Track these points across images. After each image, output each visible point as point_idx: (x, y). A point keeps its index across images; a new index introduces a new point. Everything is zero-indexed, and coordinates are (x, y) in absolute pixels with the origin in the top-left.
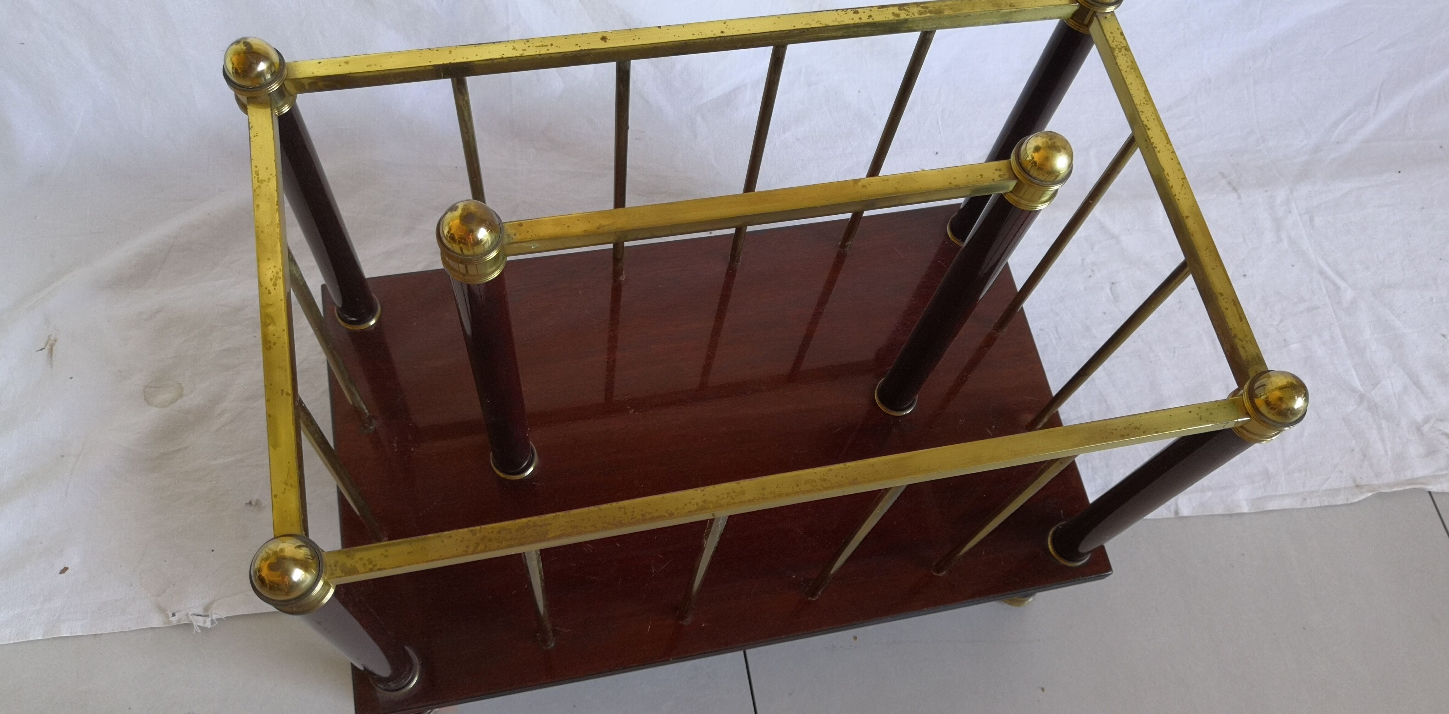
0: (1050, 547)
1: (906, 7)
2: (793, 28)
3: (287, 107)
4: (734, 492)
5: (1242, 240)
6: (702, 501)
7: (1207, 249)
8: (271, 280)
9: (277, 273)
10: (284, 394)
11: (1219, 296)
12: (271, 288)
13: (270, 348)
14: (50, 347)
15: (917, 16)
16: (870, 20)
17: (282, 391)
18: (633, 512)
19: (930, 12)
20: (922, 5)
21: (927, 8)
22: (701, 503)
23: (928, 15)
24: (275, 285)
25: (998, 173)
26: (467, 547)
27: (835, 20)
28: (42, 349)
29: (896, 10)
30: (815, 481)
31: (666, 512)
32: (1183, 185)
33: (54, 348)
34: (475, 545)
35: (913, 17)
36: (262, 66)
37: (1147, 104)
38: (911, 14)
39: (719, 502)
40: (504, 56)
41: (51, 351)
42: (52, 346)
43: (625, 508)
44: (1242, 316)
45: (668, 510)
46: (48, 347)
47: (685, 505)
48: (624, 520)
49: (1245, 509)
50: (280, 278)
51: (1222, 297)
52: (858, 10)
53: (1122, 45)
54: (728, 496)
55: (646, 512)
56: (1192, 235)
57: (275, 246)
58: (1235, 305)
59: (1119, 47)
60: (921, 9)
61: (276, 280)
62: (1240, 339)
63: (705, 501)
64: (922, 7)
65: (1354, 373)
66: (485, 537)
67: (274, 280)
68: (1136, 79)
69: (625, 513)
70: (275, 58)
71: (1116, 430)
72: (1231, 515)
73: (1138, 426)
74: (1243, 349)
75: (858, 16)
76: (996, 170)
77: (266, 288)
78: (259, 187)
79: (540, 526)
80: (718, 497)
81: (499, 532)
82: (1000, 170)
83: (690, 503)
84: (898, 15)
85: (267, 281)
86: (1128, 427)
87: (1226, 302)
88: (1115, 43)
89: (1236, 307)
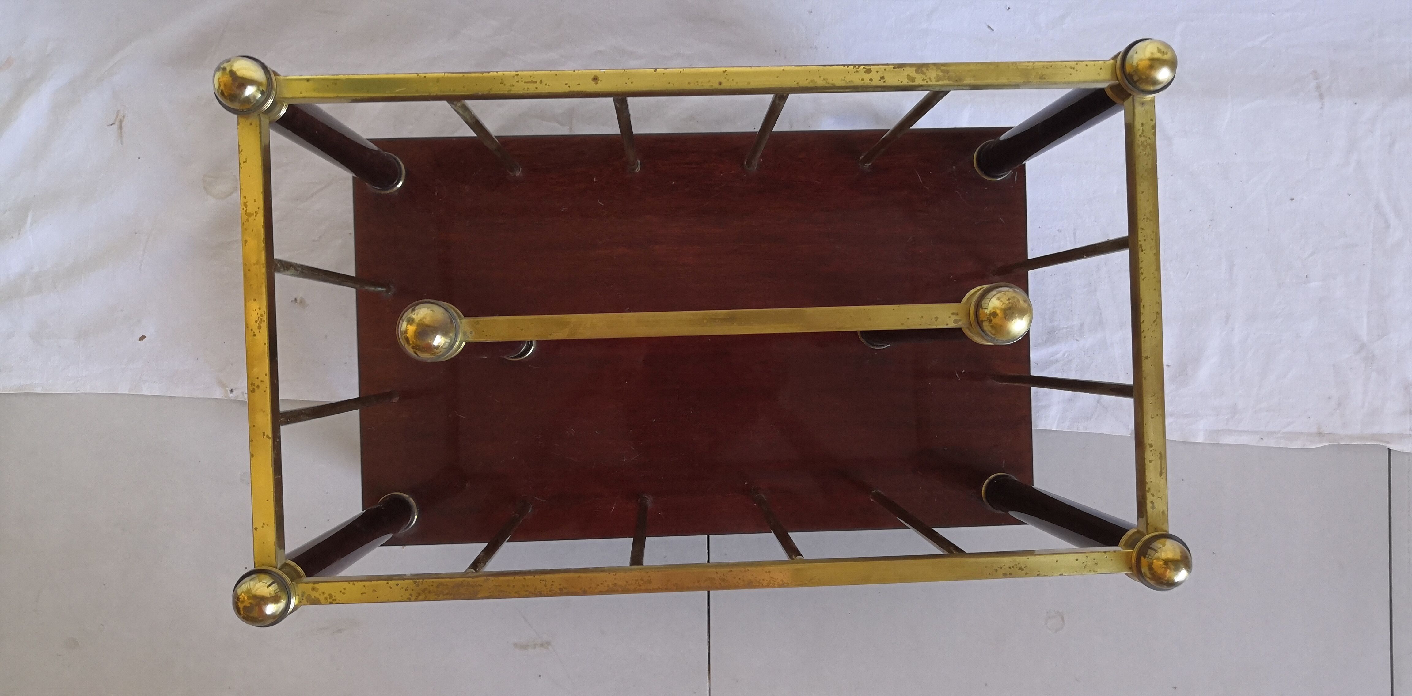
1: (924, 70)
2: (796, 86)
4: (642, 580)
8: (256, 322)
9: (262, 315)
10: (265, 437)
11: (1148, 446)
12: (256, 331)
13: (253, 391)
15: (933, 82)
16: (882, 83)
17: (264, 433)
18: (552, 585)
19: (950, 78)
20: (943, 68)
21: (948, 72)
22: (611, 586)
23: (947, 82)
24: (259, 327)
27: (843, 79)
28: (112, 124)
29: (911, 72)
32: (1155, 321)
33: (123, 124)
35: (929, 83)
36: (250, 90)
38: (928, 80)
41: (120, 127)
42: (121, 122)
44: (1163, 471)
46: (117, 123)
47: (598, 585)
48: (544, 591)
50: (264, 321)
51: (1151, 449)
52: (872, 68)
53: (1149, 141)
54: (636, 583)
55: (563, 587)
56: (1145, 379)
57: (261, 287)
58: (1161, 458)
59: (1145, 143)
60: (941, 74)
61: (260, 323)
62: (1152, 494)
63: (615, 585)
64: (942, 71)
66: (425, 589)
67: (258, 322)
69: (545, 586)
71: (1001, 568)
73: (1023, 567)
74: (1151, 505)
77: (252, 330)
78: (248, 221)
80: (627, 582)
81: (438, 587)
83: (602, 584)
85: (254, 326)
86: (1013, 567)
87: (1152, 455)
88: (1143, 139)
89: (1161, 462)
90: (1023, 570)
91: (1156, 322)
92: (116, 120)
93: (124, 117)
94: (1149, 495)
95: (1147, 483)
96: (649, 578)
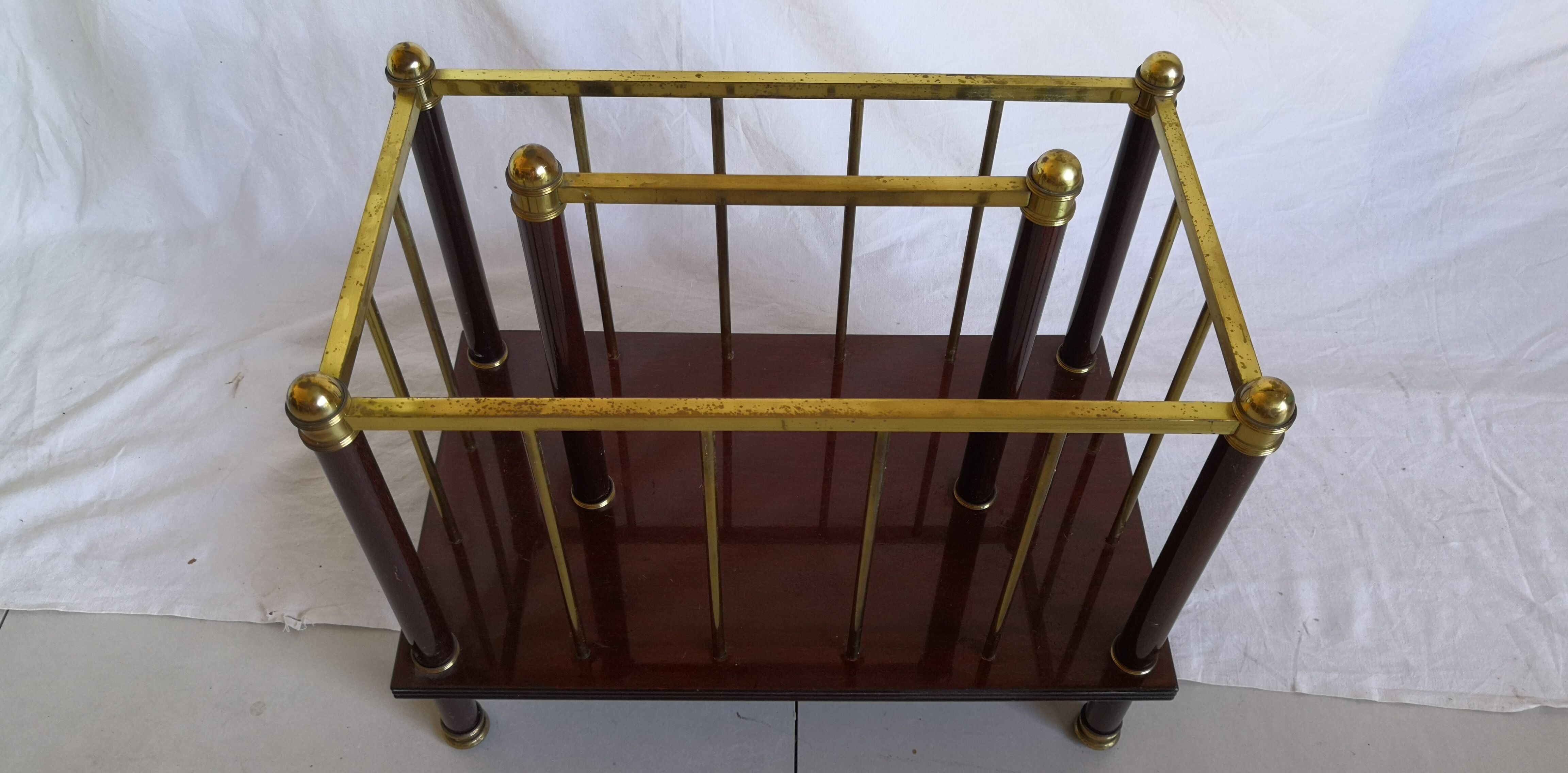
0: (1113, 656)
1: (973, 77)
2: (866, 83)
3: (430, 105)
4: (713, 405)
6: (683, 408)
7: (1222, 282)
8: (375, 207)
9: (382, 203)
10: (358, 284)
11: (1226, 319)
12: (373, 213)
13: (358, 253)
14: (237, 383)
15: (981, 83)
16: (937, 83)
17: (358, 282)
18: (620, 407)
19: (994, 82)
20: (988, 77)
21: (993, 79)
22: (681, 409)
23: (992, 84)
24: (377, 211)
25: (1012, 184)
26: (470, 411)
28: (230, 383)
29: (963, 78)
30: (789, 408)
31: (648, 411)
32: (1209, 230)
33: (240, 383)
34: (477, 411)
35: (977, 84)
36: (415, 65)
37: (1188, 167)
38: (976, 82)
39: (698, 410)
40: (612, 80)
41: (237, 385)
42: (239, 381)
43: (613, 403)
44: (1247, 339)
45: (650, 410)
46: (235, 382)
47: (667, 408)
48: (610, 411)
49: (1376, 698)
50: (382, 207)
51: (1230, 323)
52: (928, 75)
53: (1174, 122)
54: (707, 408)
55: (631, 409)
56: (1210, 270)
57: (386, 186)
58: (1242, 328)
59: (1170, 122)
60: (987, 80)
61: (379, 208)
62: (1240, 356)
63: (685, 408)
64: (988, 78)
65: (1525, 581)
66: (487, 406)
67: (377, 208)
68: (1182, 148)
70: (427, 63)
71: (1093, 409)
72: (1358, 701)
73: (1117, 410)
75: (927, 79)
76: (1011, 182)
77: (369, 213)
78: (388, 146)
79: (536, 405)
80: (698, 406)
81: (500, 404)
82: (1015, 183)
83: (672, 407)
84: (964, 82)
85: (371, 209)
86: (1106, 410)
87: (1232, 326)
88: (1167, 120)
89: (1243, 332)
90: (1117, 412)
92: (235, 379)
93: (243, 377)
94: (1237, 357)
95: (1233, 348)
96: (721, 405)
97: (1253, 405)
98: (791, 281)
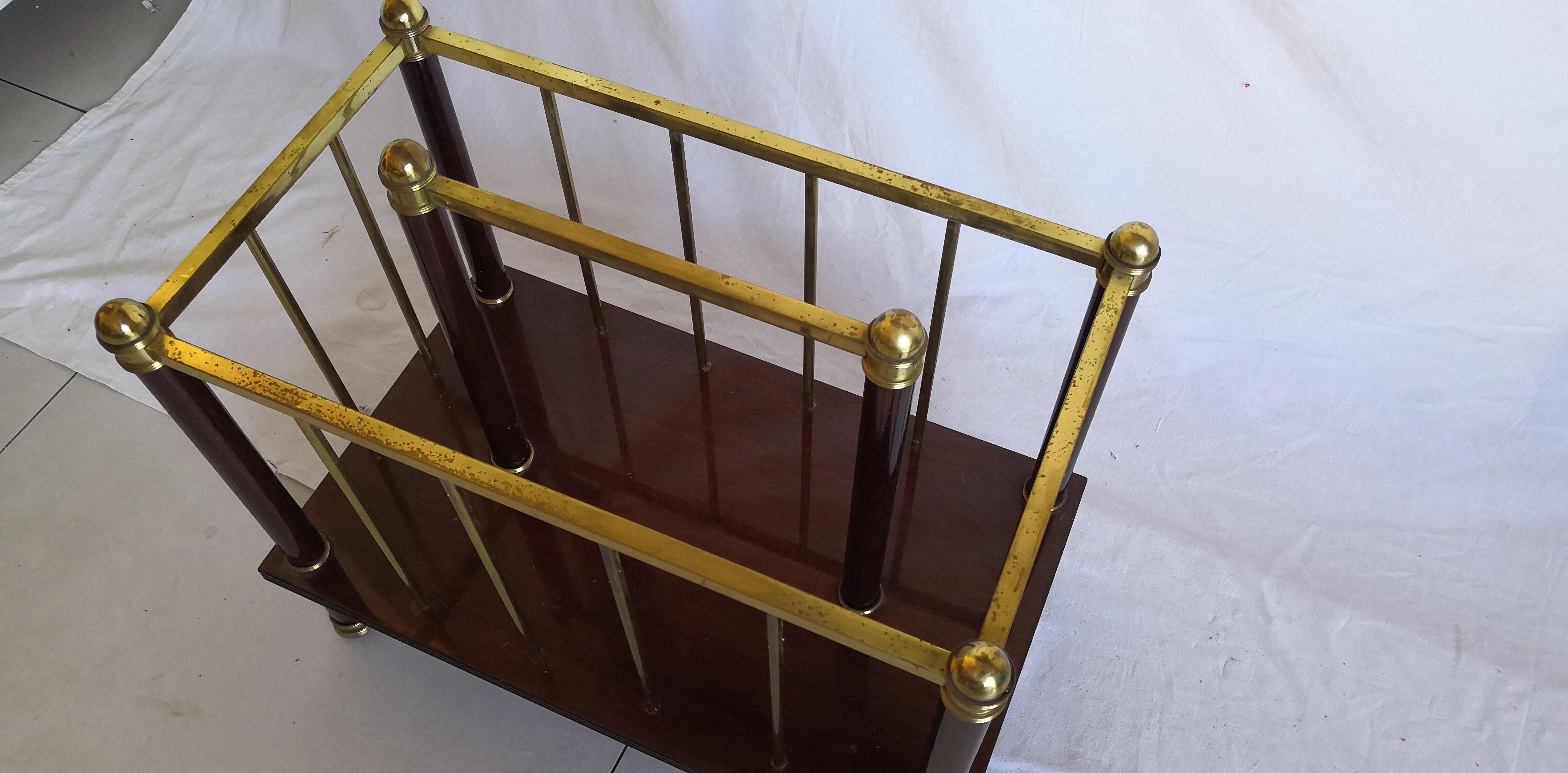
1: (929, 187)
2: (815, 160)
5: (1427, 704)
6: (417, 449)
7: (1037, 512)
8: (292, 151)
9: (300, 149)
11: (1012, 557)
14: (331, 235)
15: (933, 197)
16: (888, 183)
17: (233, 221)
18: (365, 426)
19: (948, 200)
20: (946, 191)
23: (945, 201)
24: (291, 155)
26: (243, 381)
27: (856, 169)
28: (326, 232)
29: (918, 185)
30: (511, 485)
31: (386, 440)
33: (333, 236)
34: (249, 383)
35: (929, 196)
36: (404, 18)
38: (929, 194)
39: (429, 456)
40: (574, 83)
41: (330, 237)
42: (334, 233)
43: (362, 420)
45: (389, 440)
46: (331, 233)
50: (298, 153)
51: (1015, 561)
52: (884, 171)
53: (1115, 306)
56: (1034, 494)
61: (295, 153)
62: (998, 605)
63: (419, 450)
64: (945, 193)
68: (1103, 340)
69: (359, 423)
71: (800, 603)
73: (824, 613)
75: (880, 175)
76: (852, 327)
77: (284, 155)
78: (340, 92)
79: (299, 397)
81: (271, 384)
82: (856, 329)
84: (916, 190)
85: (289, 151)
86: (813, 608)
87: (1014, 567)
88: (1110, 302)
89: (1020, 579)
90: (822, 616)
91: (1064, 450)
92: (330, 231)
93: (338, 231)
94: (993, 604)
95: (997, 592)
96: (452, 458)
97: (960, 668)
98: (861, 299)
